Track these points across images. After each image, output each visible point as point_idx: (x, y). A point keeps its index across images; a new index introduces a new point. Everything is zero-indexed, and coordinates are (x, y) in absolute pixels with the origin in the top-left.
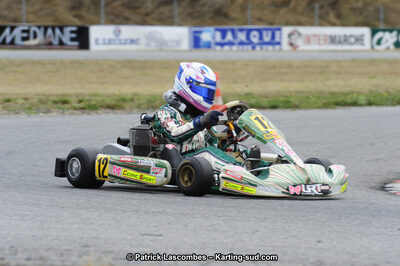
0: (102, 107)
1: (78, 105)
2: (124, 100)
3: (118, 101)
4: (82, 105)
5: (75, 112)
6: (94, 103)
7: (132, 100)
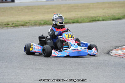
0: (20, 25)
1: (12, 25)
2: (27, 23)
3: (25, 23)
6: (17, 24)
7: (29, 23)
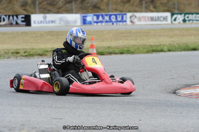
0: (36, 55)
1: (24, 54)
2: (47, 51)
3: (44, 52)
4: (26, 54)
5: (23, 57)
6: (32, 53)
7: (51, 51)
